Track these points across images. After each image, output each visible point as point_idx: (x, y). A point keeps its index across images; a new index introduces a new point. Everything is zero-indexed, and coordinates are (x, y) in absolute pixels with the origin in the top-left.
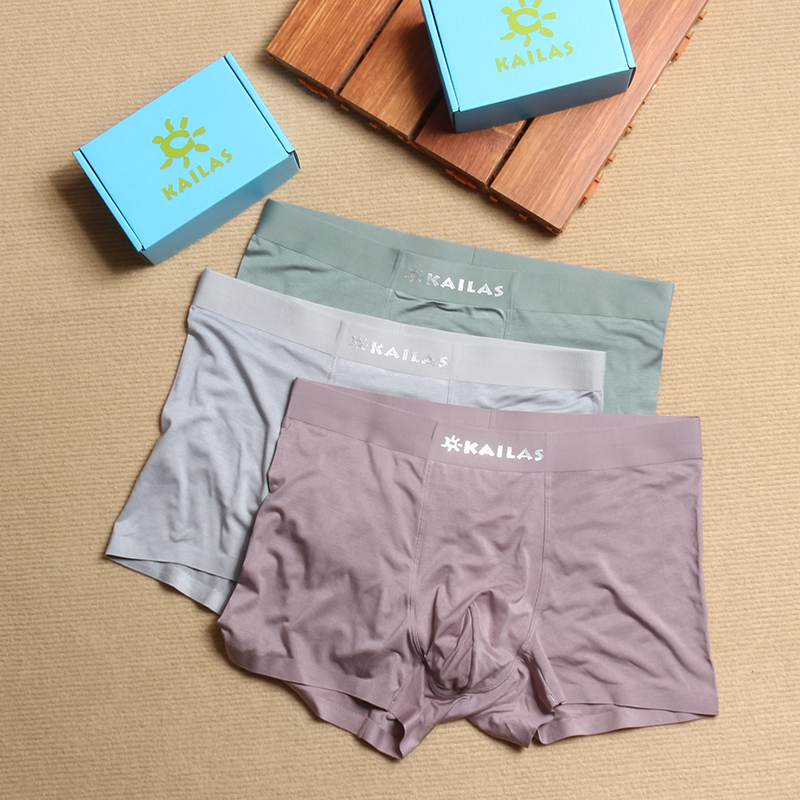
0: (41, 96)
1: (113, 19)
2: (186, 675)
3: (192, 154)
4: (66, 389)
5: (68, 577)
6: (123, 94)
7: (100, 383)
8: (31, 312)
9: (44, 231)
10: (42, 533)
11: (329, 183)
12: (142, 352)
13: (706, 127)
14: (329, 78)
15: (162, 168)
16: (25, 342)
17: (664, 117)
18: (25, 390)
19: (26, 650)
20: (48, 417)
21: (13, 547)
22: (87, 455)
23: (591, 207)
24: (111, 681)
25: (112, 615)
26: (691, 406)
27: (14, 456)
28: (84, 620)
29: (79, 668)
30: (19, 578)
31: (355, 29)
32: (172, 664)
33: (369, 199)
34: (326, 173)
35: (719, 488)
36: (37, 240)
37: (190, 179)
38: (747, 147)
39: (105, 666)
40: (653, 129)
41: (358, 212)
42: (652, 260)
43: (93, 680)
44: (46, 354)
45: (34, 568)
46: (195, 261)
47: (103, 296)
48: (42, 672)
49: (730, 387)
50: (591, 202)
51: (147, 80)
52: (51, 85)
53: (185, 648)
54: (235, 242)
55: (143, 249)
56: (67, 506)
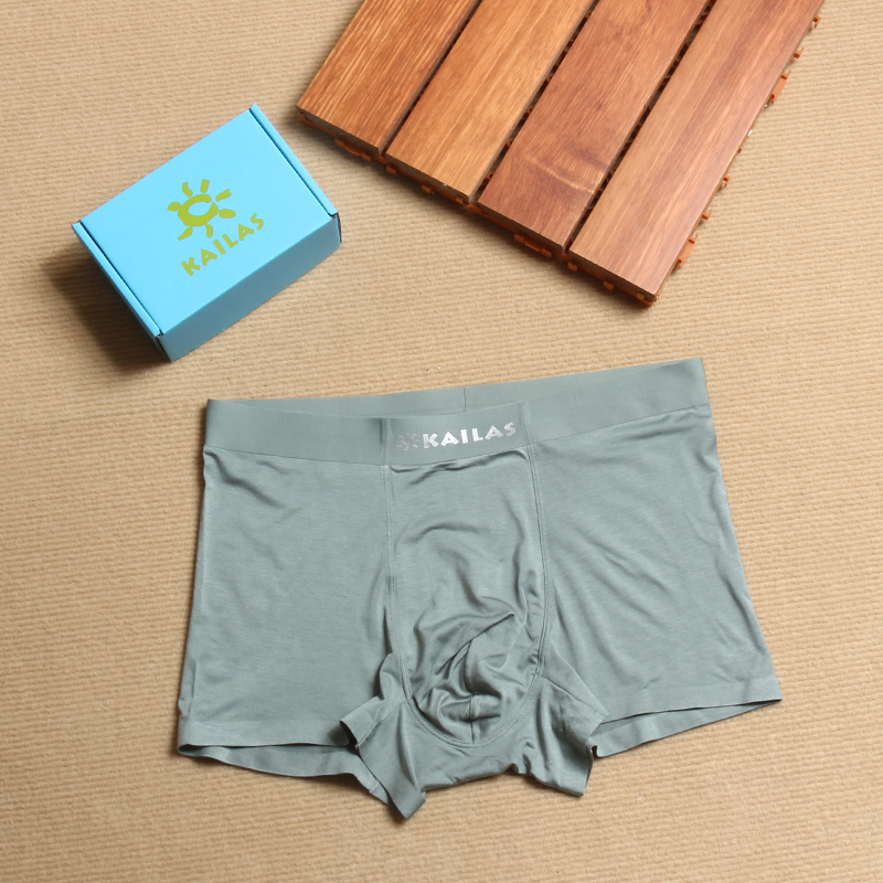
0: (27, 173)
1: (111, 83)
2: (231, 853)
3: (216, 222)
4: (69, 513)
5: (79, 740)
6: (126, 167)
7: (110, 504)
8: (24, 423)
9: (36, 328)
10: (45, 688)
11: (376, 258)
12: (161, 464)
13: (812, 178)
14: (373, 134)
15: (180, 239)
16: (17, 460)
17: (763, 168)
18: (19, 516)
19: (30, 833)
20: (48, 547)
21: (9, 707)
22: (98, 591)
23: (686, 273)
24: (137, 865)
25: (136, 784)
26: (819, 496)
27: (7, 597)
28: (100, 792)
29: (96, 852)
30: (17, 744)
31: (400, 78)
32: (213, 840)
33: (426, 275)
34: (372, 247)
35: (861, 590)
36: (28, 339)
37: (214, 250)
38: (860, 199)
39: (129, 848)
40: (752, 183)
41: (413, 291)
42: (761, 330)
43: (115, 865)
44: (43, 473)
45: (37, 732)
46: (220, 355)
47: (110, 401)
48: (50, 859)
49: (864, 471)
50: (685, 266)
51: (155, 150)
52: (41, 160)
53: (229, 819)
54: (267, 332)
55: (162, 334)
56: (75, 654)
